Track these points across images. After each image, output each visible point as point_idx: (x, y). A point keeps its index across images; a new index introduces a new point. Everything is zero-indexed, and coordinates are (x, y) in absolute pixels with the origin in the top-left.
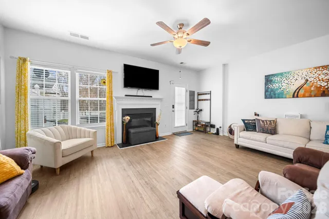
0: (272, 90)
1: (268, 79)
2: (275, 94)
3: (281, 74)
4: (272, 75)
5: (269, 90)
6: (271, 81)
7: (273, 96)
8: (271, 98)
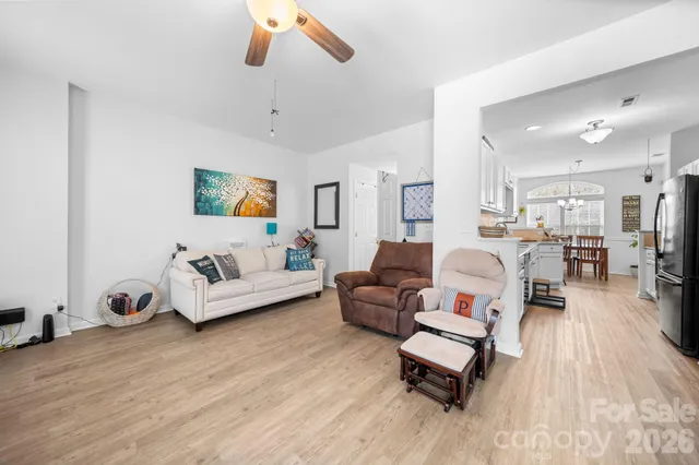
0: (208, 200)
1: (200, 177)
2: (211, 208)
3: (220, 174)
4: (207, 171)
5: (203, 198)
6: (206, 181)
7: (209, 211)
8: (206, 214)
